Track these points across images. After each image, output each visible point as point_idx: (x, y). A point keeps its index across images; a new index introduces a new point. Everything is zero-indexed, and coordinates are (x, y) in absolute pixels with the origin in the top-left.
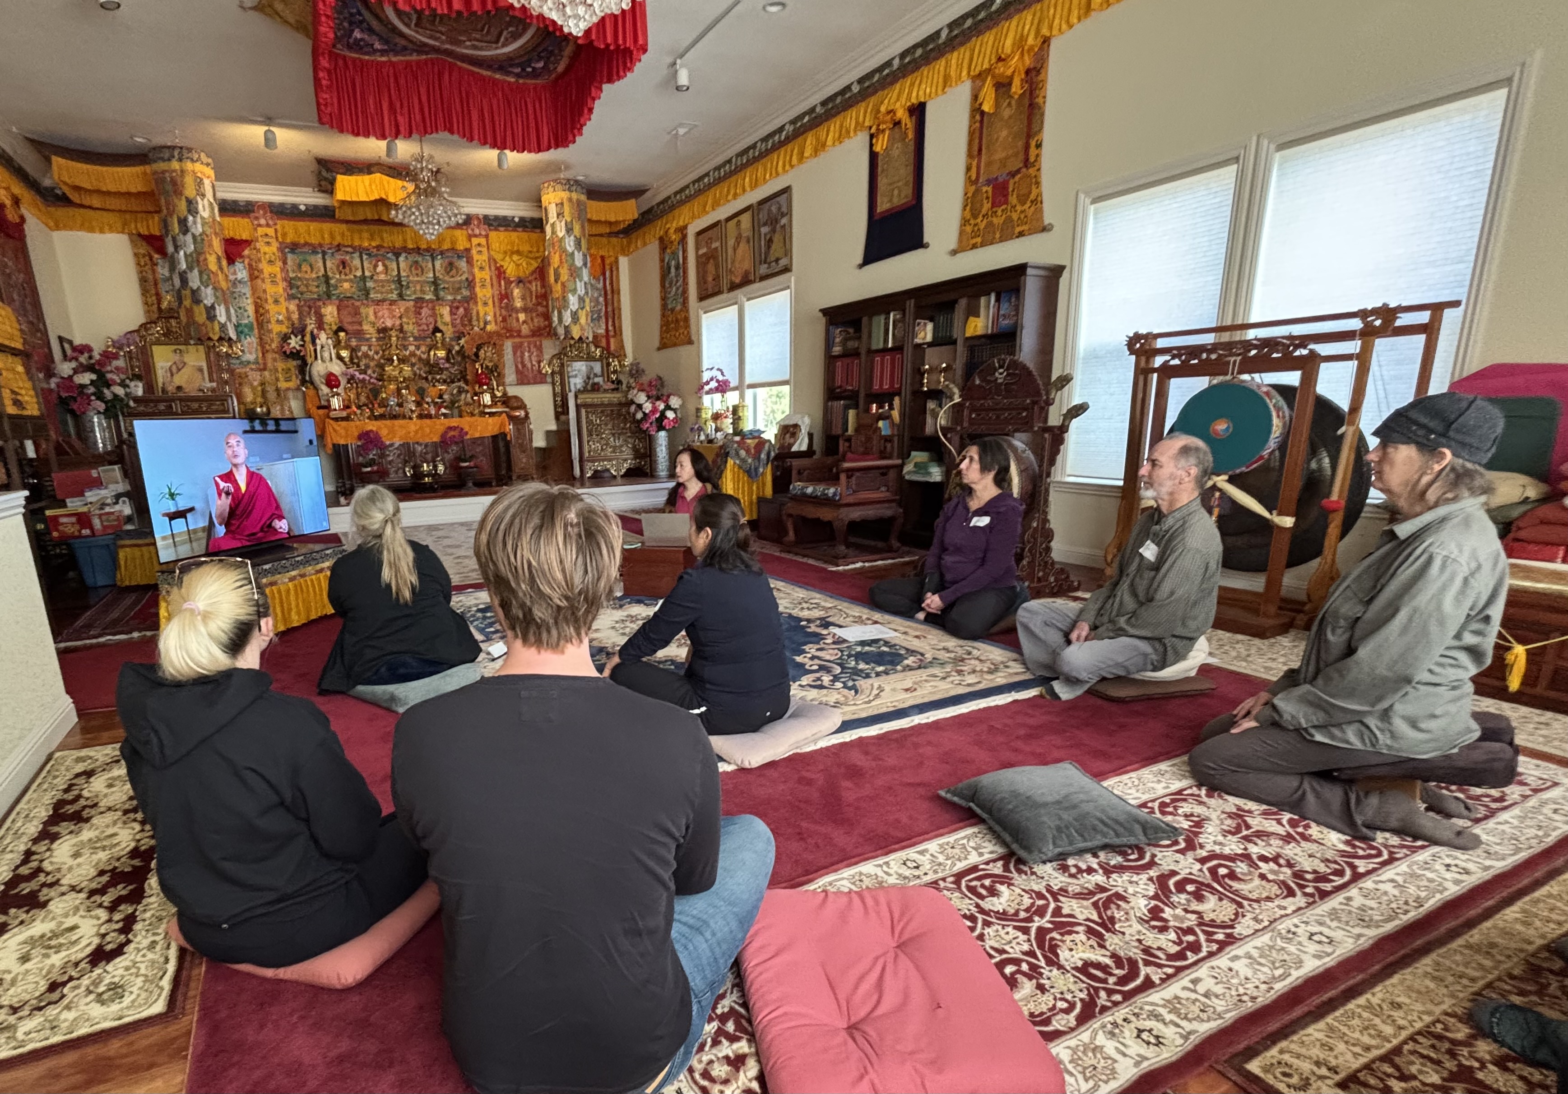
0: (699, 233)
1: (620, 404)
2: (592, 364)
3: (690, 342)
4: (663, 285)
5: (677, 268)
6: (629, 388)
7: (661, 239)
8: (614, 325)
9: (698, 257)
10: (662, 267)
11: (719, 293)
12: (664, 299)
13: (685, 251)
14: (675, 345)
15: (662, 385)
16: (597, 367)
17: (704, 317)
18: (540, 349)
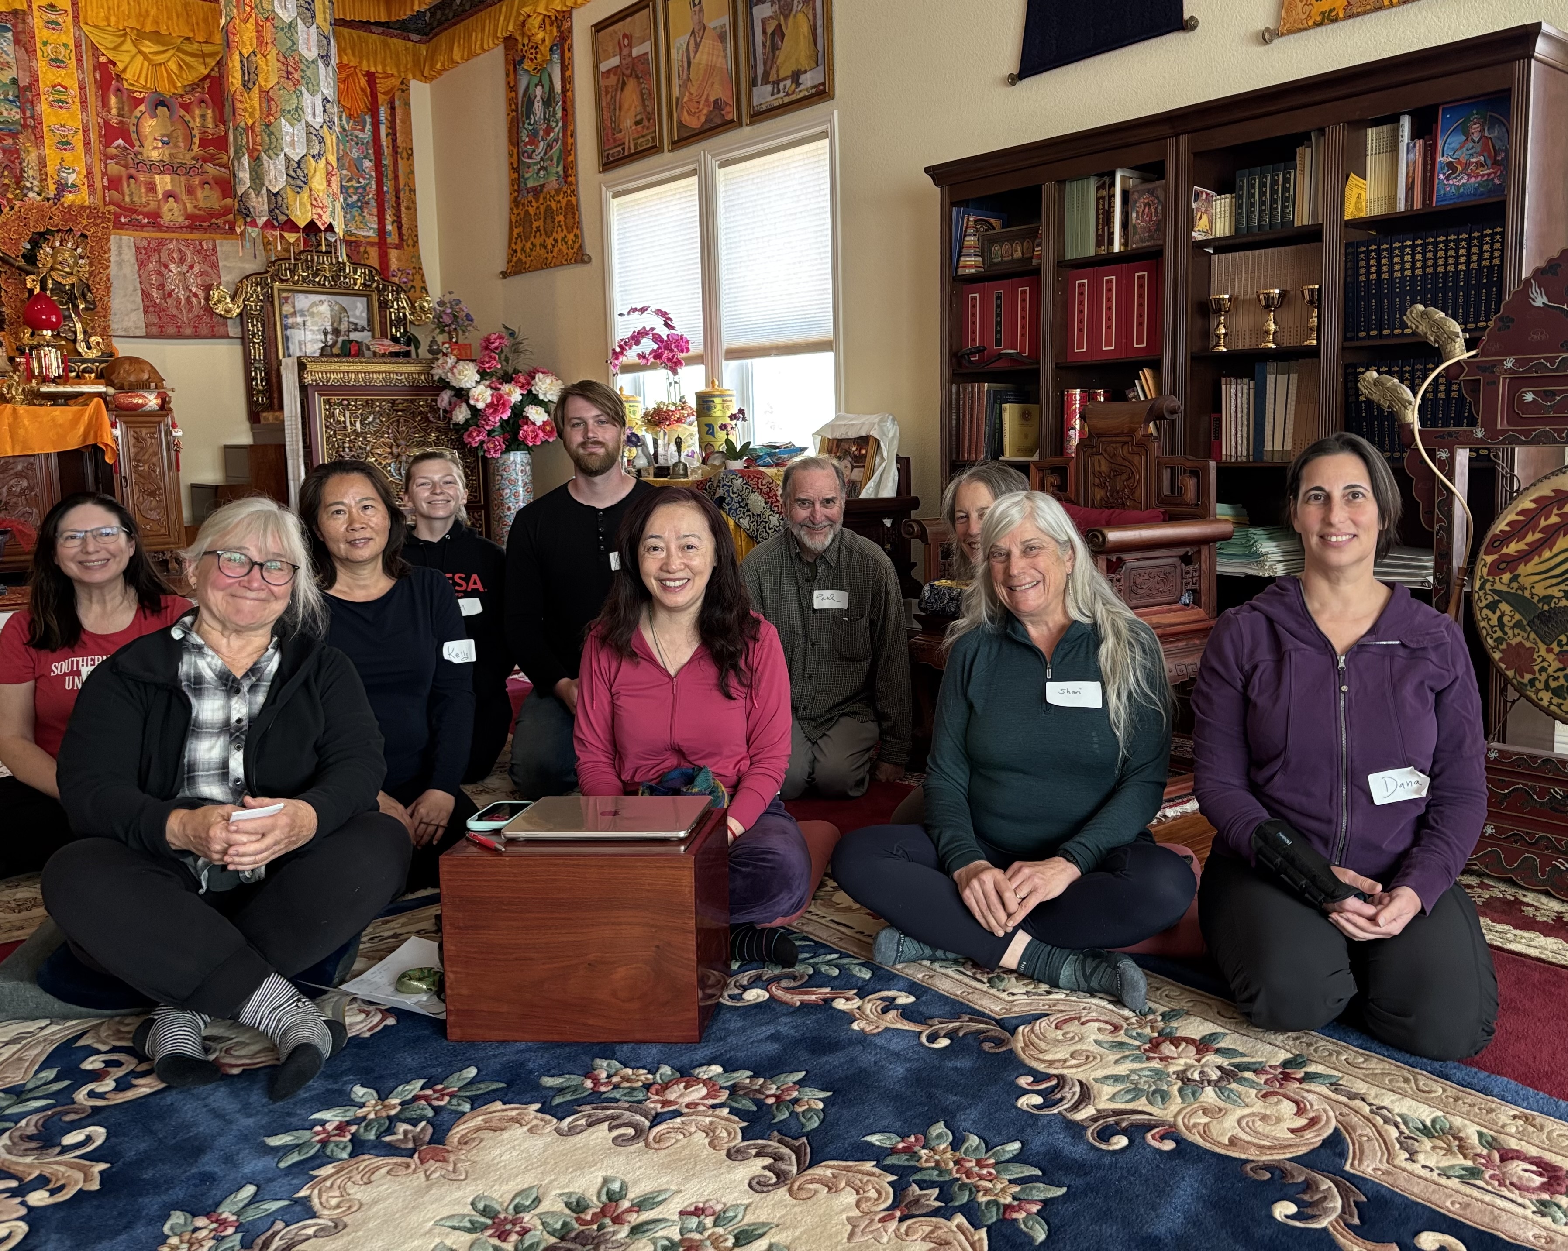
0: (599, 27)
1: (415, 389)
2: (344, 301)
3: (580, 257)
4: (514, 139)
5: (548, 102)
6: (435, 353)
7: (510, 42)
8: (398, 222)
9: (598, 77)
10: (511, 102)
11: (654, 149)
12: (517, 169)
13: (566, 66)
14: (545, 265)
15: (516, 349)
16: (358, 310)
17: (615, 203)
18: (210, 259)
